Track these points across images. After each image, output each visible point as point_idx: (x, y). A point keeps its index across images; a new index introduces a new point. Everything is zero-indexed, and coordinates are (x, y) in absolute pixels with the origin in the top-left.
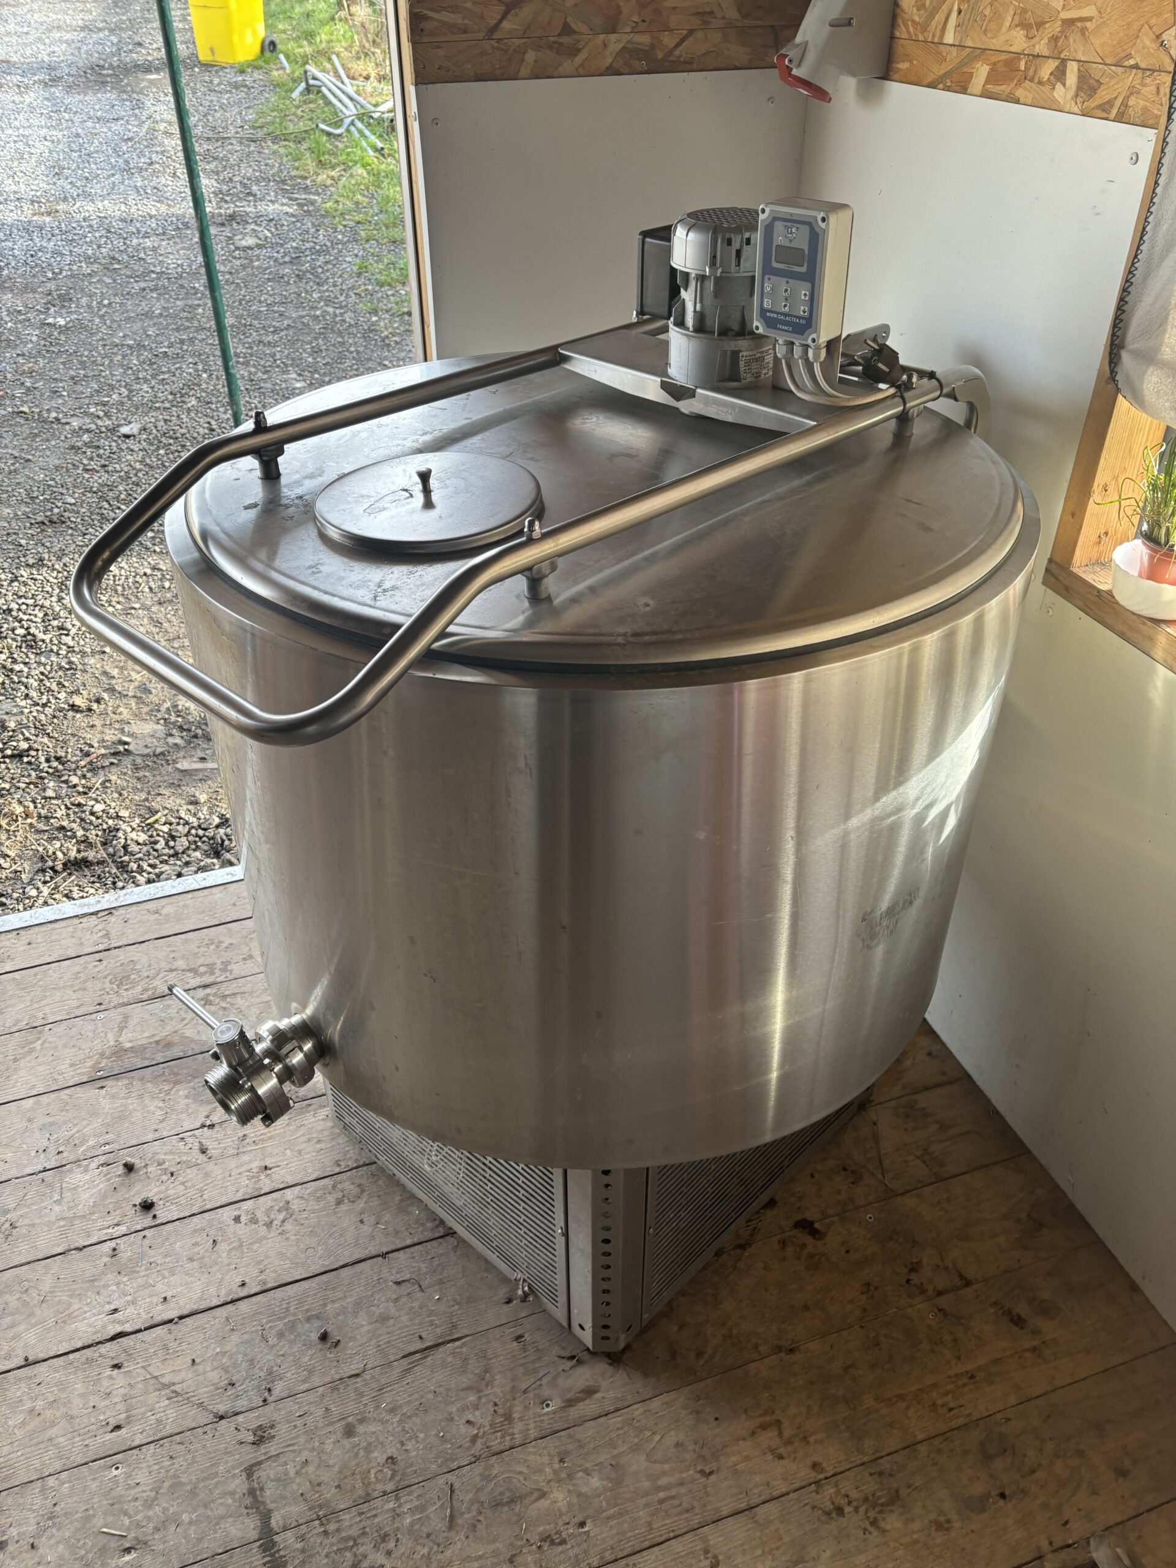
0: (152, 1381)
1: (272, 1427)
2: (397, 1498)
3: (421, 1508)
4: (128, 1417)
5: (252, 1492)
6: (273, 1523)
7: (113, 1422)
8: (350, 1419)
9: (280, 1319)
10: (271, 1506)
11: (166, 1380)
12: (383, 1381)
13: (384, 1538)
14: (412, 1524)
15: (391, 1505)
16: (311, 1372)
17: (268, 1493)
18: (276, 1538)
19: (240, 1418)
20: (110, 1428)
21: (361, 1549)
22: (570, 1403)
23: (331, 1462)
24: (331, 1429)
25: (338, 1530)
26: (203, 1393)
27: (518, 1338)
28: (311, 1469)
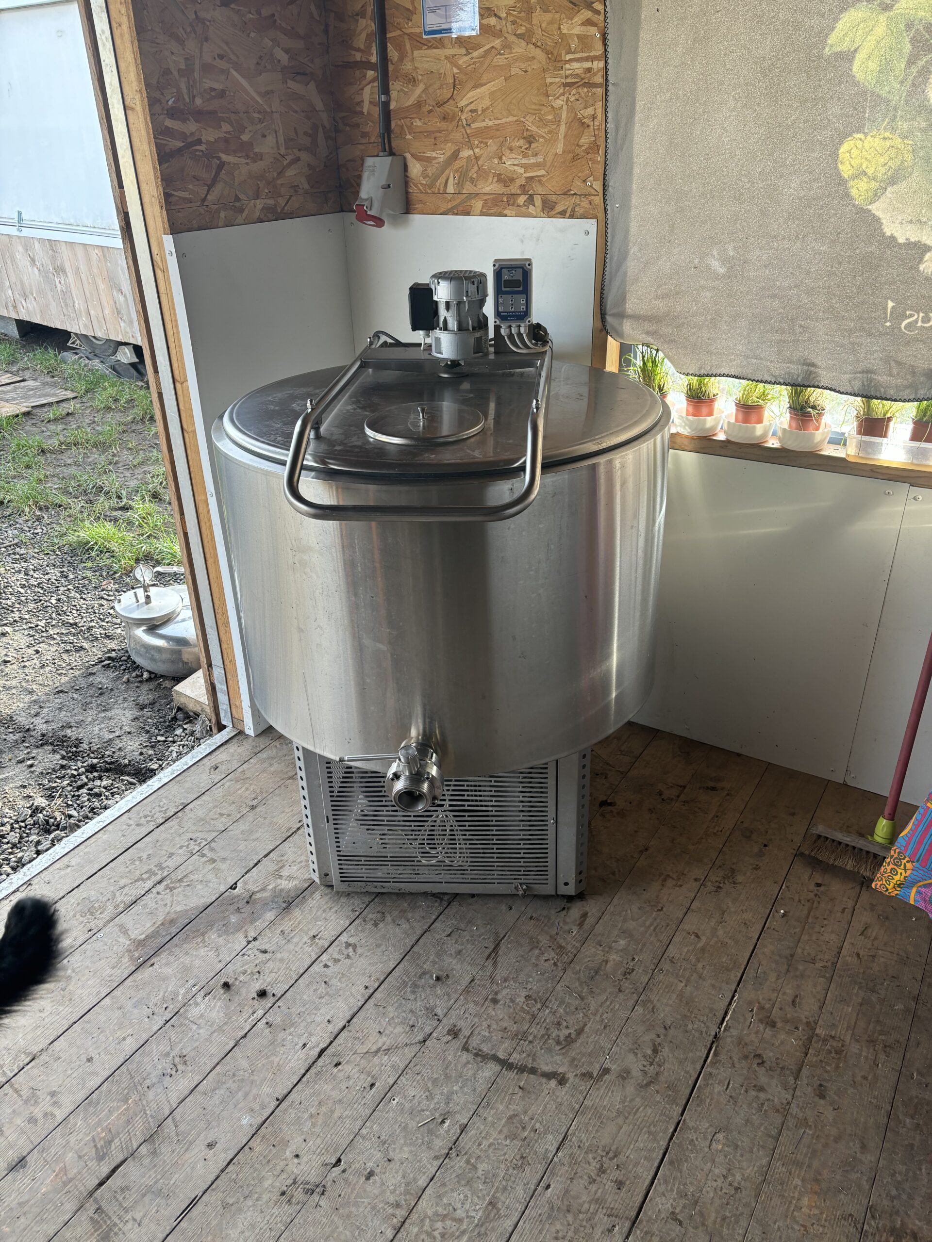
0: (367, 1055)
1: (455, 1026)
2: (547, 1007)
3: (562, 1002)
4: (373, 1077)
5: (476, 1055)
6: (502, 1057)
7: (367, 1085)
8: (490, 997)
9: (405, 987)
10: (493, 1052)
11: (374, 1048)
12: (488, 974)
13: (559, 1024)
14: (565, 1010)
15: (547, 1011)
16: (448, 995)
17: (485, 1049)
18: (510, 1061)
19: (434, 1035)
20: (368, 1088)
21: (554, 1035)
22: (581, 925)
23: (501, 1017)
24: (484, 1007)
25: (535, 1037)
26: (403, 1039)
27: (531, 918)
28: (494, 1026)
